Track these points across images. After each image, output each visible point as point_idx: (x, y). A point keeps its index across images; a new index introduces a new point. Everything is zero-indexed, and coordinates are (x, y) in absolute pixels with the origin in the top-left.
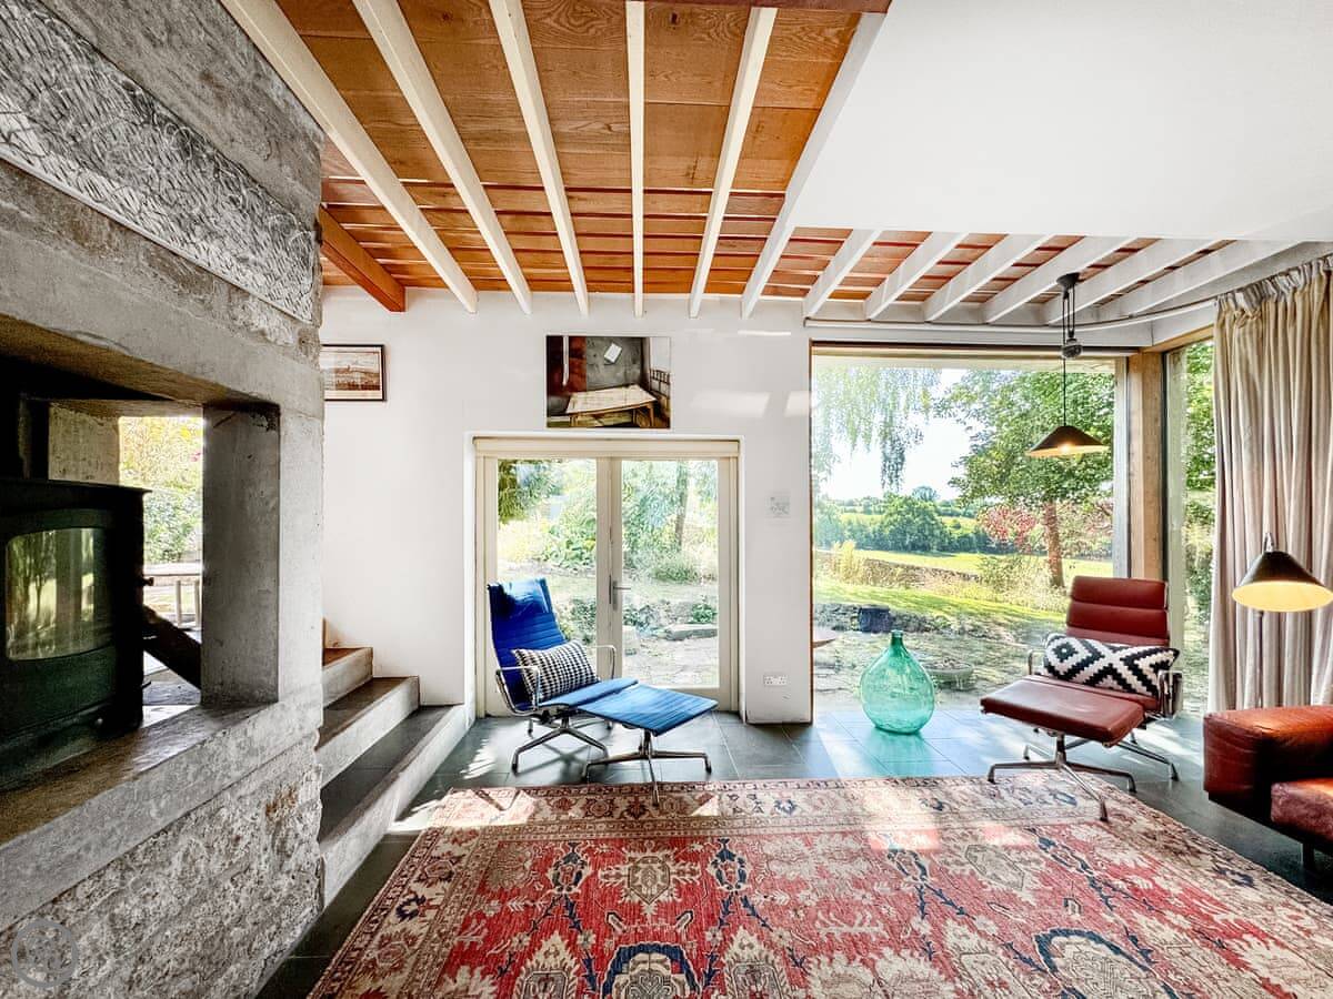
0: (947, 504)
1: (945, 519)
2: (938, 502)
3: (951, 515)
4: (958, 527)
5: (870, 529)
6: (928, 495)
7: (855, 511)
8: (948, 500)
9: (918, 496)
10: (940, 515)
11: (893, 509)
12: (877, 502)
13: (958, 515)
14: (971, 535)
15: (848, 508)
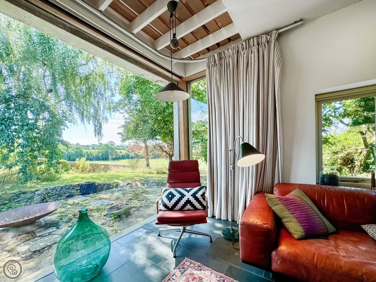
0: (118, 146)
1: (117, 150)
2: (115, 146)
3: (119, 149)
4: (121, 152)
5: (94, 154)
6: (112, 144)
7: (89, 149)
8: (118, 145)
9: (109, 144)
10: (116, 149)
11: (102, 148)
12: (97, 146)
13: (121, 149)
14: (125, 155)
15: (86, 148)
